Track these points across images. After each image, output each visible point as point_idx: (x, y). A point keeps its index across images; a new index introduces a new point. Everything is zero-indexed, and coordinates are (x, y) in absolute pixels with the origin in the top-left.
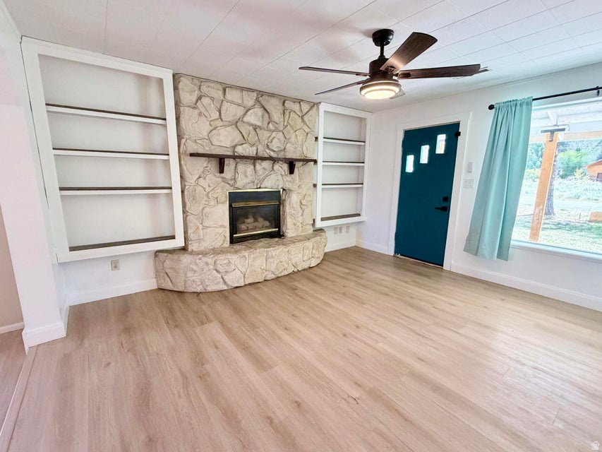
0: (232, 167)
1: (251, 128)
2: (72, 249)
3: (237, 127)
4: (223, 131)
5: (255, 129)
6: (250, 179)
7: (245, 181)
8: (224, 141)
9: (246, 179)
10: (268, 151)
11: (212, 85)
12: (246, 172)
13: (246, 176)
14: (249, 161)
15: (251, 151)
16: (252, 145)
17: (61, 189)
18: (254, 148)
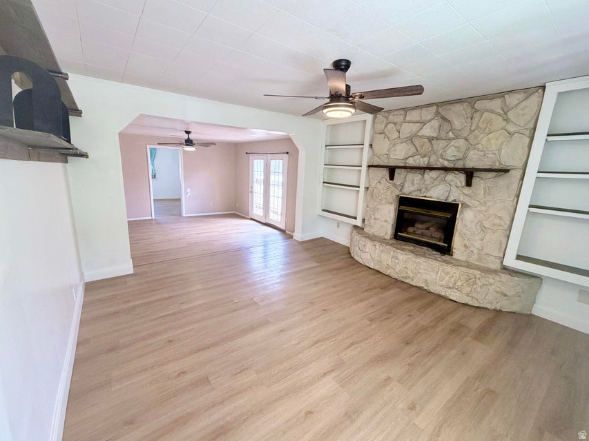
0: (403, 176)
1: (426, 140)
2: (323, 210)
3: (412, 142)
4: (399, 147)
5: (430, 142)
6: (416, 187)
7: (412, 188)
8: (399, 154)
9: (413, 186)
10: (441, 160)
11: (396, 113)
12: (413, 180)
13: (413, 184)
14: (419, 171)
15: (423, 162)
16: (423, 157)
17: (324, 182)
18: (426, 159)
